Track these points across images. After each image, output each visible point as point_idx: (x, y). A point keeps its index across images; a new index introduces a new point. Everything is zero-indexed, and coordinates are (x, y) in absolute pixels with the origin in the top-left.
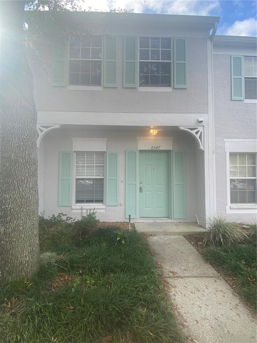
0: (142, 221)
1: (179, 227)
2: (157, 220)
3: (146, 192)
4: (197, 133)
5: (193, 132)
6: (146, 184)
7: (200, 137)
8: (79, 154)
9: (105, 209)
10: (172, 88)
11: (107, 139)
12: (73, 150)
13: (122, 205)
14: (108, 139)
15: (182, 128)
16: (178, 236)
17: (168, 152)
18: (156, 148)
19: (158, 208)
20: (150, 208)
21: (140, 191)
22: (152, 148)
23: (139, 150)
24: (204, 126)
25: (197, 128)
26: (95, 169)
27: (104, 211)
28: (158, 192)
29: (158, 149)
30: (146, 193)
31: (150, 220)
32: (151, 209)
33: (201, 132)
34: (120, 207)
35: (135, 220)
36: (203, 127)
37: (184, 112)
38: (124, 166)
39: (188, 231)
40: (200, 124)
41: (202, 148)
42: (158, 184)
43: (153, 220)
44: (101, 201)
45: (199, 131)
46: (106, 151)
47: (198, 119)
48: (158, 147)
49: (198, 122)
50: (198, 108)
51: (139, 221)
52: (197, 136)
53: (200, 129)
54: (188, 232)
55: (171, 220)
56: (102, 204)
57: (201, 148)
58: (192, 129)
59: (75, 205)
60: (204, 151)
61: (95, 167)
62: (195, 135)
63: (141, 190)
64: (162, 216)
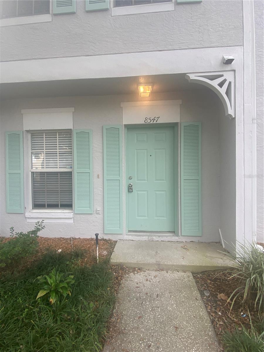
0: (130, 238)
1: (188, 253)
2: (154, 237)
3: (139, 192)
4: (221, 85)
5: (215, 83)
6: (138, 180)
7: (228, 93)
8: (35, 134)
9: (73, 219)
10: (174, 4)
11: (73, 109)
12: (24, 129)
13: (98, 212)
14: (75, 110)
15: (192, 77)
16: (183, 274)
17: (172, 127)
18: (152, 121)
19: (157, 217)
20: (145, 216)
21: (129, 191)
22: (146, 121)
23: (124, 125)
24: (234, 71)
25: (222, 76)
26: (58, 157)
27: (73, 222)
28: (157, 192)
29: (155, 122)
30: (138, 194)
31: (143, 236)
32: (147, 218)
33: (230, 83)
34: (96, 215)
35: (119, 236)
36: (232, 73)
37: (198, 46)
38: (101, 151)
39: (201, 264)
40: (229, 67)
41: (231, 112)
42: (157, 180)
43: (147, 237)
44: (69, 206)
45: (225, 80)
46: (72, 128)
47: (223, 57)
48: (156, 119)
49: (224, 63)
50: (223, 37)
51: (126, 237)
52: (223, 91)
53: (228, 77)
54: (201, 266)
55: (177, 238)
56: (71, 211)
57: (229, 113)
58: (213, 78)
59: (31, 211)
60: (235, 118)
61: (58, 155)
62: (218, 88)
63: (130, 189)
64: (164, 230)
